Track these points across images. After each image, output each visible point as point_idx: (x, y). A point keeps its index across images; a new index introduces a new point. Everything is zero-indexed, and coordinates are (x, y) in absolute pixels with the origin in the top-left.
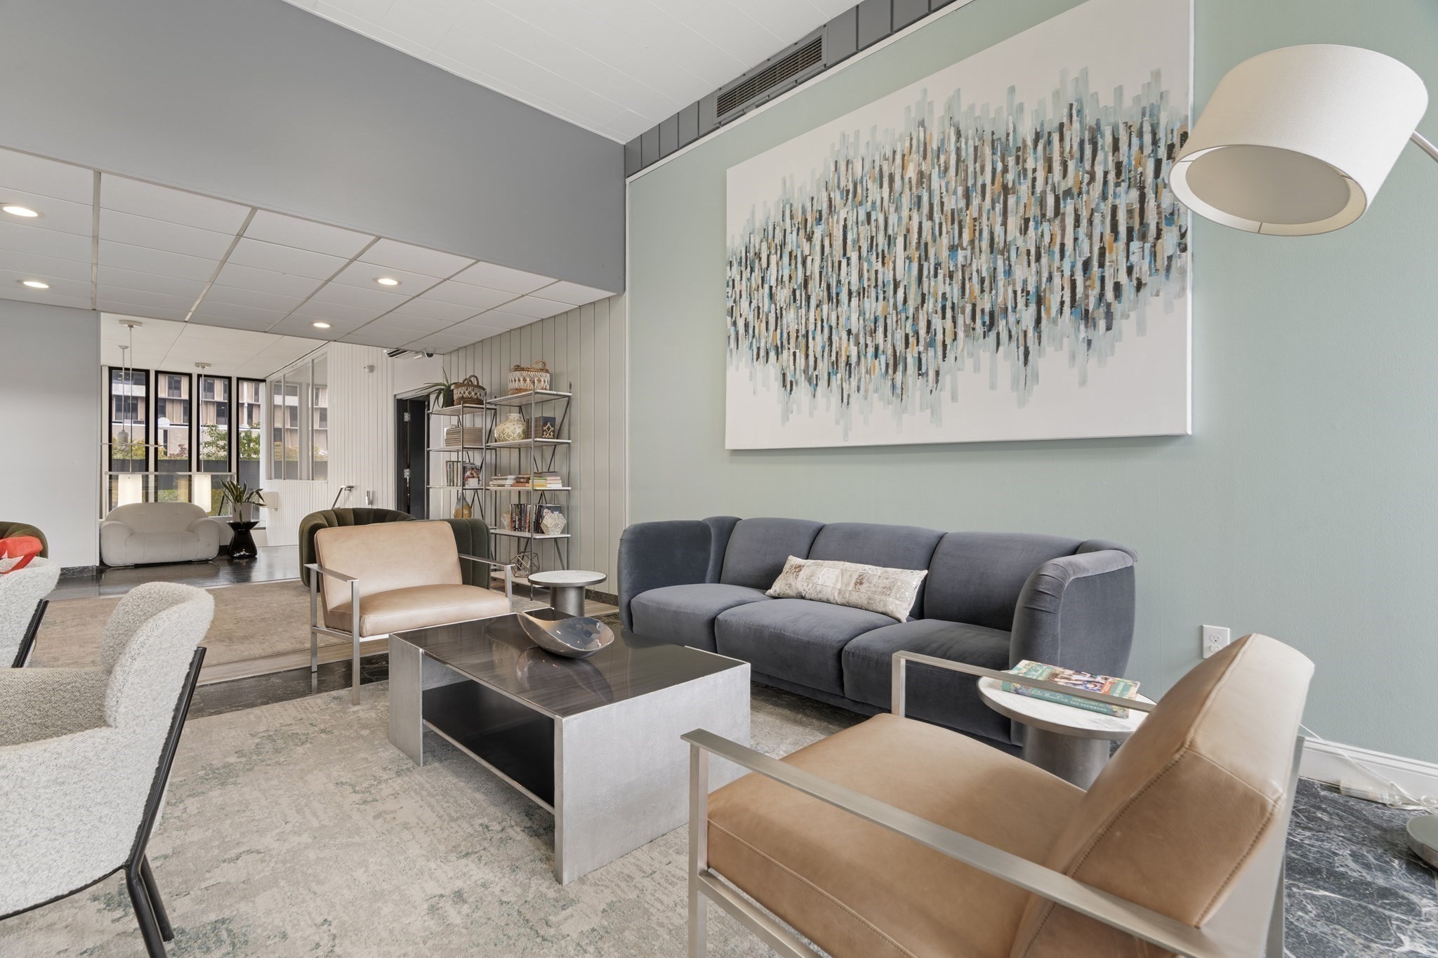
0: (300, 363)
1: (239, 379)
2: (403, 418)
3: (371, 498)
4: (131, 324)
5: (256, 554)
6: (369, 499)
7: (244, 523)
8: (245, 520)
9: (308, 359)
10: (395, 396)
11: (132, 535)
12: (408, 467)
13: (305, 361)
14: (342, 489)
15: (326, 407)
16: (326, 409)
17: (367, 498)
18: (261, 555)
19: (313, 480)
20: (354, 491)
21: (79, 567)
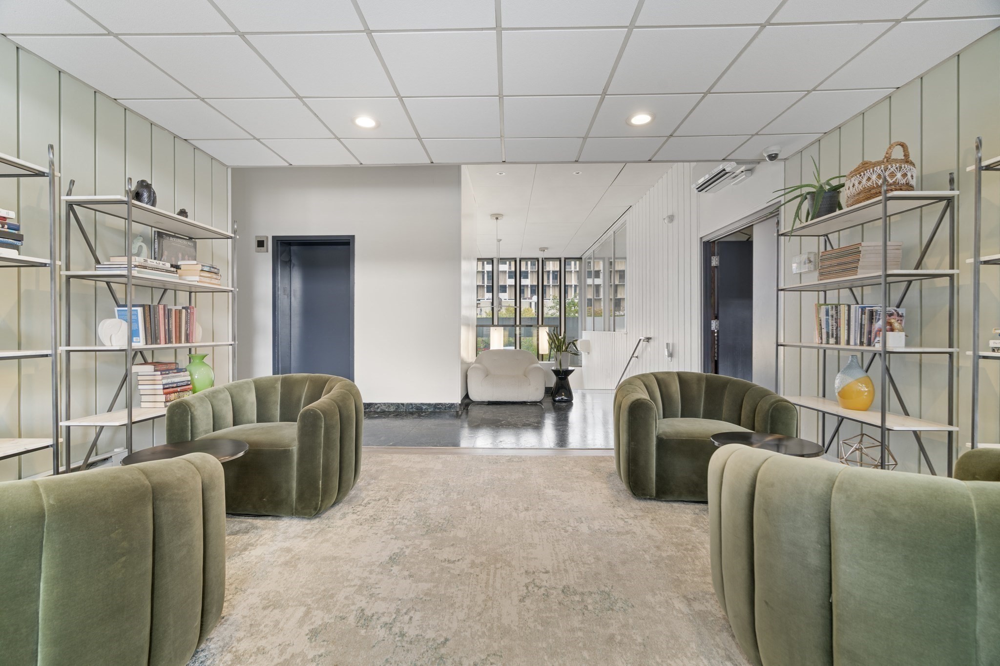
0: (605, 237)
1: (565, 259)
2: (710, 263)
3: (671, 351)
4: (497, 216)
5: (572, 400)
6: (668, 351)
7: (563, 371)
8: (564, 368)
9: (611, 232)
10: (701, 238)
11: (487, 376)
12: (716, 318)
13: (608, 235)
14: (640, 340)
15: (624, 269)
16: (624, 271)
17: (666, 349)
18: (576, 400)
19: (614, 331)
20: (652, 342)
21: (449, 403)
